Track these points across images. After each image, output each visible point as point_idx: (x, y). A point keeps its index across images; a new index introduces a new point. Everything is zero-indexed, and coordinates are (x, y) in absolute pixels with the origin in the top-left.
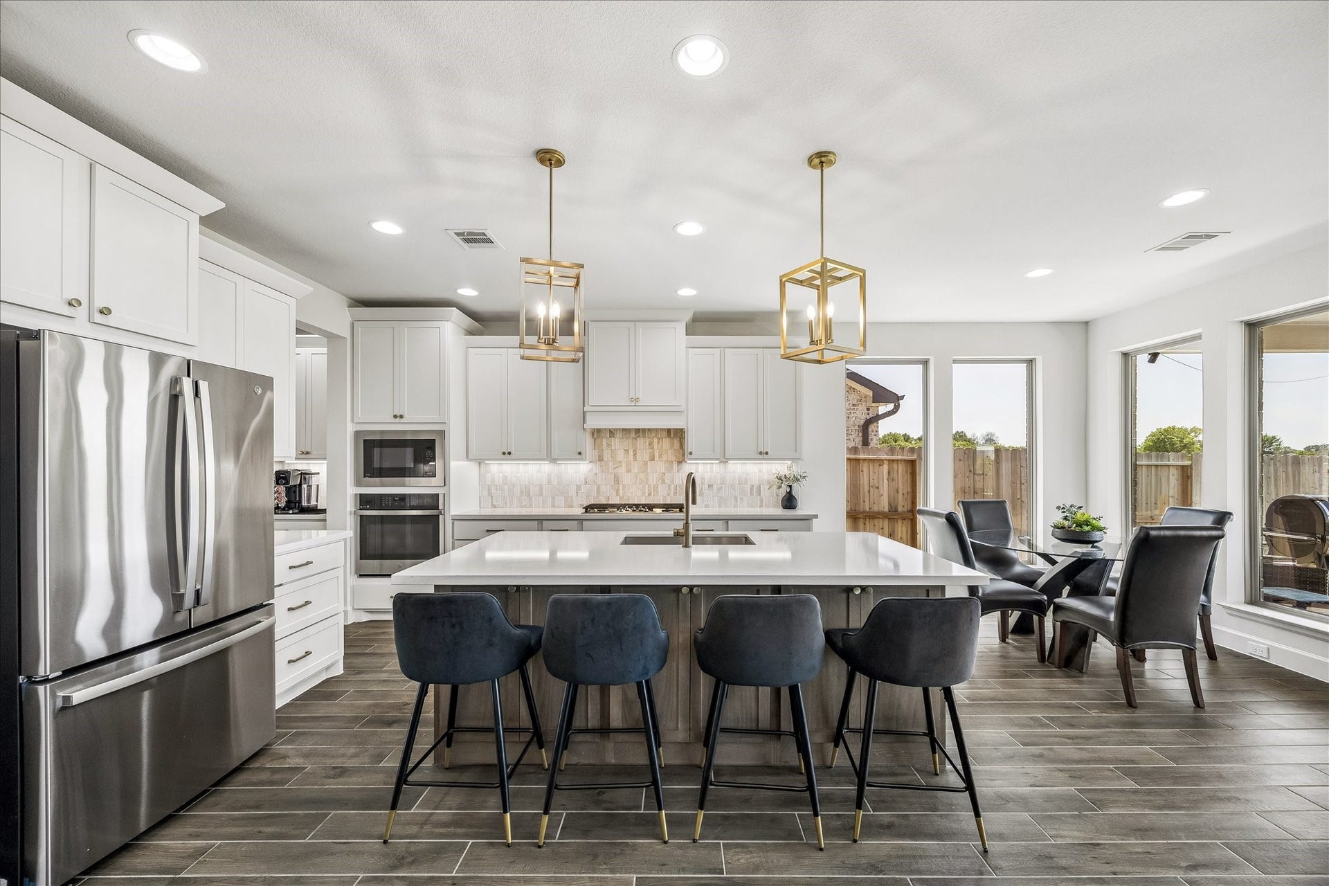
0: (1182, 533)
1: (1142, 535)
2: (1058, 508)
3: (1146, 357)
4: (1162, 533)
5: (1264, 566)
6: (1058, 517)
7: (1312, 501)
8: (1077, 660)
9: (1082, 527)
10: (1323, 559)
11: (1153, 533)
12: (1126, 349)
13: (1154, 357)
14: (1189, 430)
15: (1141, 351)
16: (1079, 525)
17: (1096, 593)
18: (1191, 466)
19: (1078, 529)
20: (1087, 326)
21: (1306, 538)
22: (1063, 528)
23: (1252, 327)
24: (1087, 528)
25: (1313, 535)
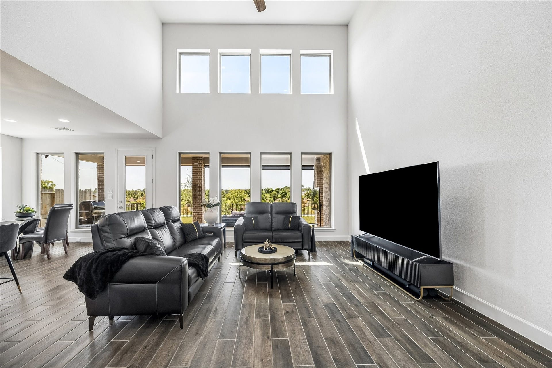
0: (63, 208)
1: (53, 209)
2: (17, 206)
3: (44, 156)
4: (58, 208)
5: (80, 219)
6: (18, 210)
7: (89, 202)
8: (28, 255)
9: (28, 212)
10: (92, 217)
11: (56, 209)
12: (38, 152)
13: (46, 156)
14: (45, 181)
15: (43, 154)
16: (27, 211)
17: (34, 232)
18: (55, 193)
19: (26, 212)
20: (22, 140)
21: (88, 212)
22: (20, 213)
23: (77, 154)
24: (30, 212)
25: (90, 211)
